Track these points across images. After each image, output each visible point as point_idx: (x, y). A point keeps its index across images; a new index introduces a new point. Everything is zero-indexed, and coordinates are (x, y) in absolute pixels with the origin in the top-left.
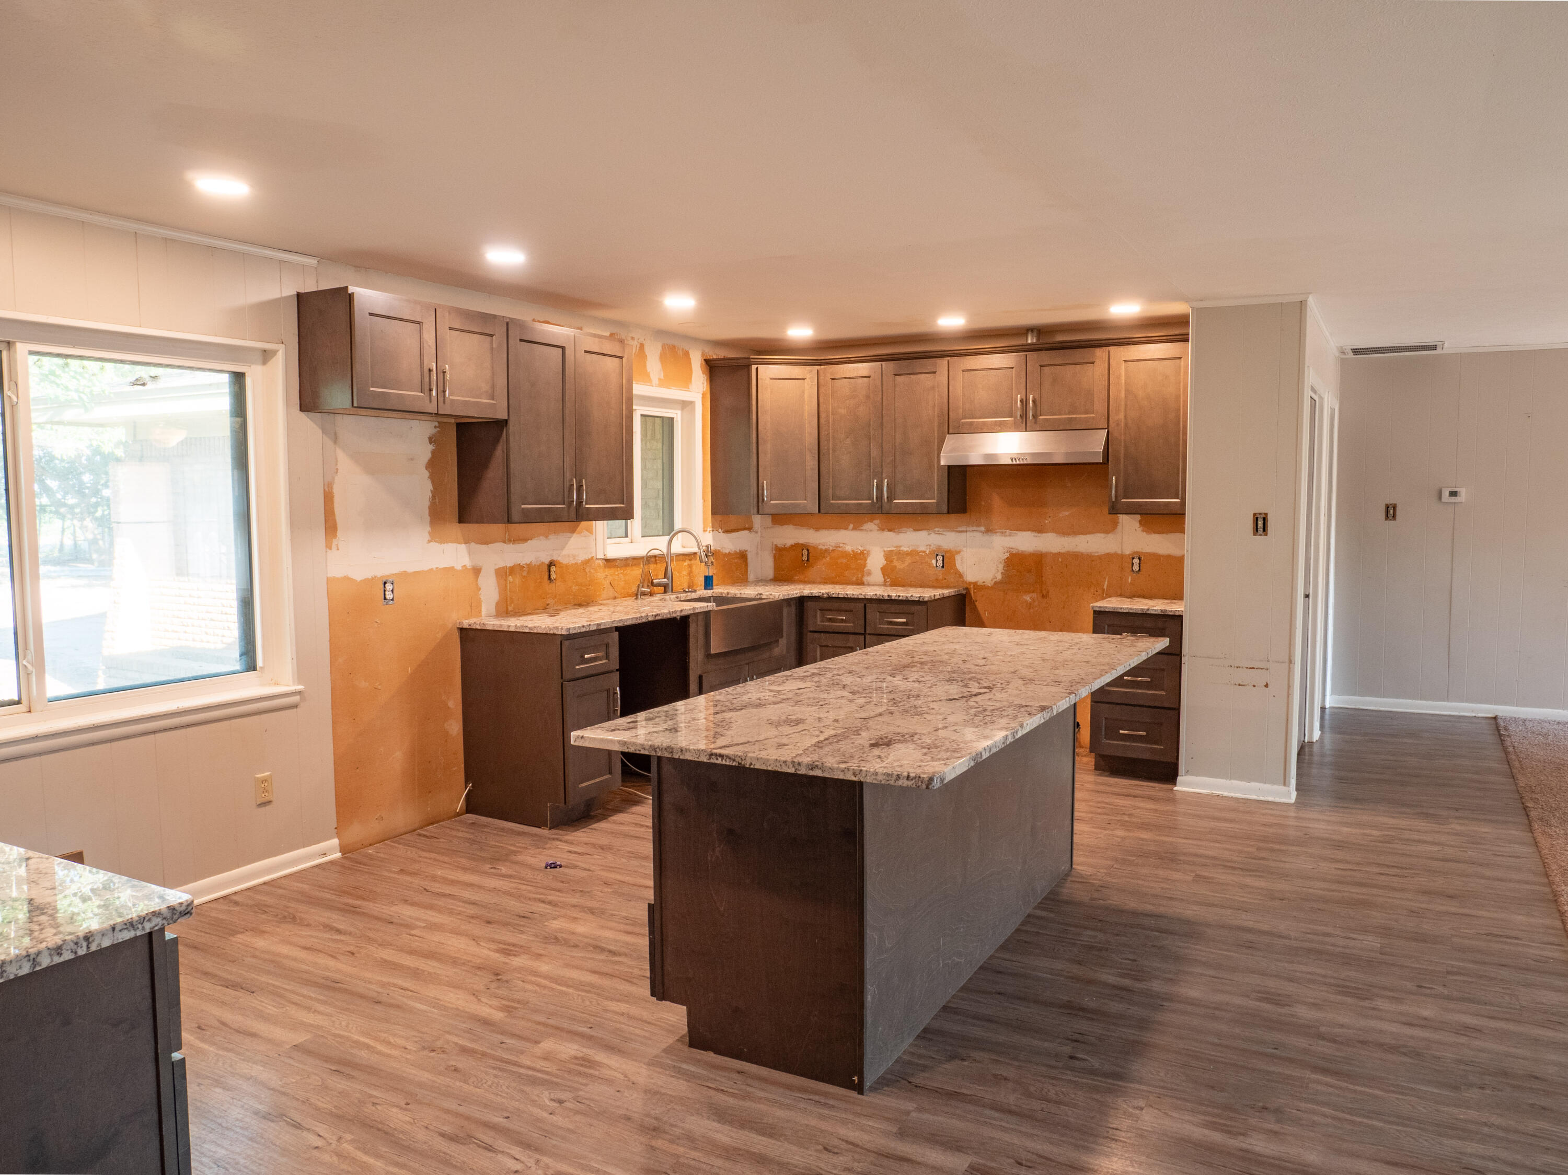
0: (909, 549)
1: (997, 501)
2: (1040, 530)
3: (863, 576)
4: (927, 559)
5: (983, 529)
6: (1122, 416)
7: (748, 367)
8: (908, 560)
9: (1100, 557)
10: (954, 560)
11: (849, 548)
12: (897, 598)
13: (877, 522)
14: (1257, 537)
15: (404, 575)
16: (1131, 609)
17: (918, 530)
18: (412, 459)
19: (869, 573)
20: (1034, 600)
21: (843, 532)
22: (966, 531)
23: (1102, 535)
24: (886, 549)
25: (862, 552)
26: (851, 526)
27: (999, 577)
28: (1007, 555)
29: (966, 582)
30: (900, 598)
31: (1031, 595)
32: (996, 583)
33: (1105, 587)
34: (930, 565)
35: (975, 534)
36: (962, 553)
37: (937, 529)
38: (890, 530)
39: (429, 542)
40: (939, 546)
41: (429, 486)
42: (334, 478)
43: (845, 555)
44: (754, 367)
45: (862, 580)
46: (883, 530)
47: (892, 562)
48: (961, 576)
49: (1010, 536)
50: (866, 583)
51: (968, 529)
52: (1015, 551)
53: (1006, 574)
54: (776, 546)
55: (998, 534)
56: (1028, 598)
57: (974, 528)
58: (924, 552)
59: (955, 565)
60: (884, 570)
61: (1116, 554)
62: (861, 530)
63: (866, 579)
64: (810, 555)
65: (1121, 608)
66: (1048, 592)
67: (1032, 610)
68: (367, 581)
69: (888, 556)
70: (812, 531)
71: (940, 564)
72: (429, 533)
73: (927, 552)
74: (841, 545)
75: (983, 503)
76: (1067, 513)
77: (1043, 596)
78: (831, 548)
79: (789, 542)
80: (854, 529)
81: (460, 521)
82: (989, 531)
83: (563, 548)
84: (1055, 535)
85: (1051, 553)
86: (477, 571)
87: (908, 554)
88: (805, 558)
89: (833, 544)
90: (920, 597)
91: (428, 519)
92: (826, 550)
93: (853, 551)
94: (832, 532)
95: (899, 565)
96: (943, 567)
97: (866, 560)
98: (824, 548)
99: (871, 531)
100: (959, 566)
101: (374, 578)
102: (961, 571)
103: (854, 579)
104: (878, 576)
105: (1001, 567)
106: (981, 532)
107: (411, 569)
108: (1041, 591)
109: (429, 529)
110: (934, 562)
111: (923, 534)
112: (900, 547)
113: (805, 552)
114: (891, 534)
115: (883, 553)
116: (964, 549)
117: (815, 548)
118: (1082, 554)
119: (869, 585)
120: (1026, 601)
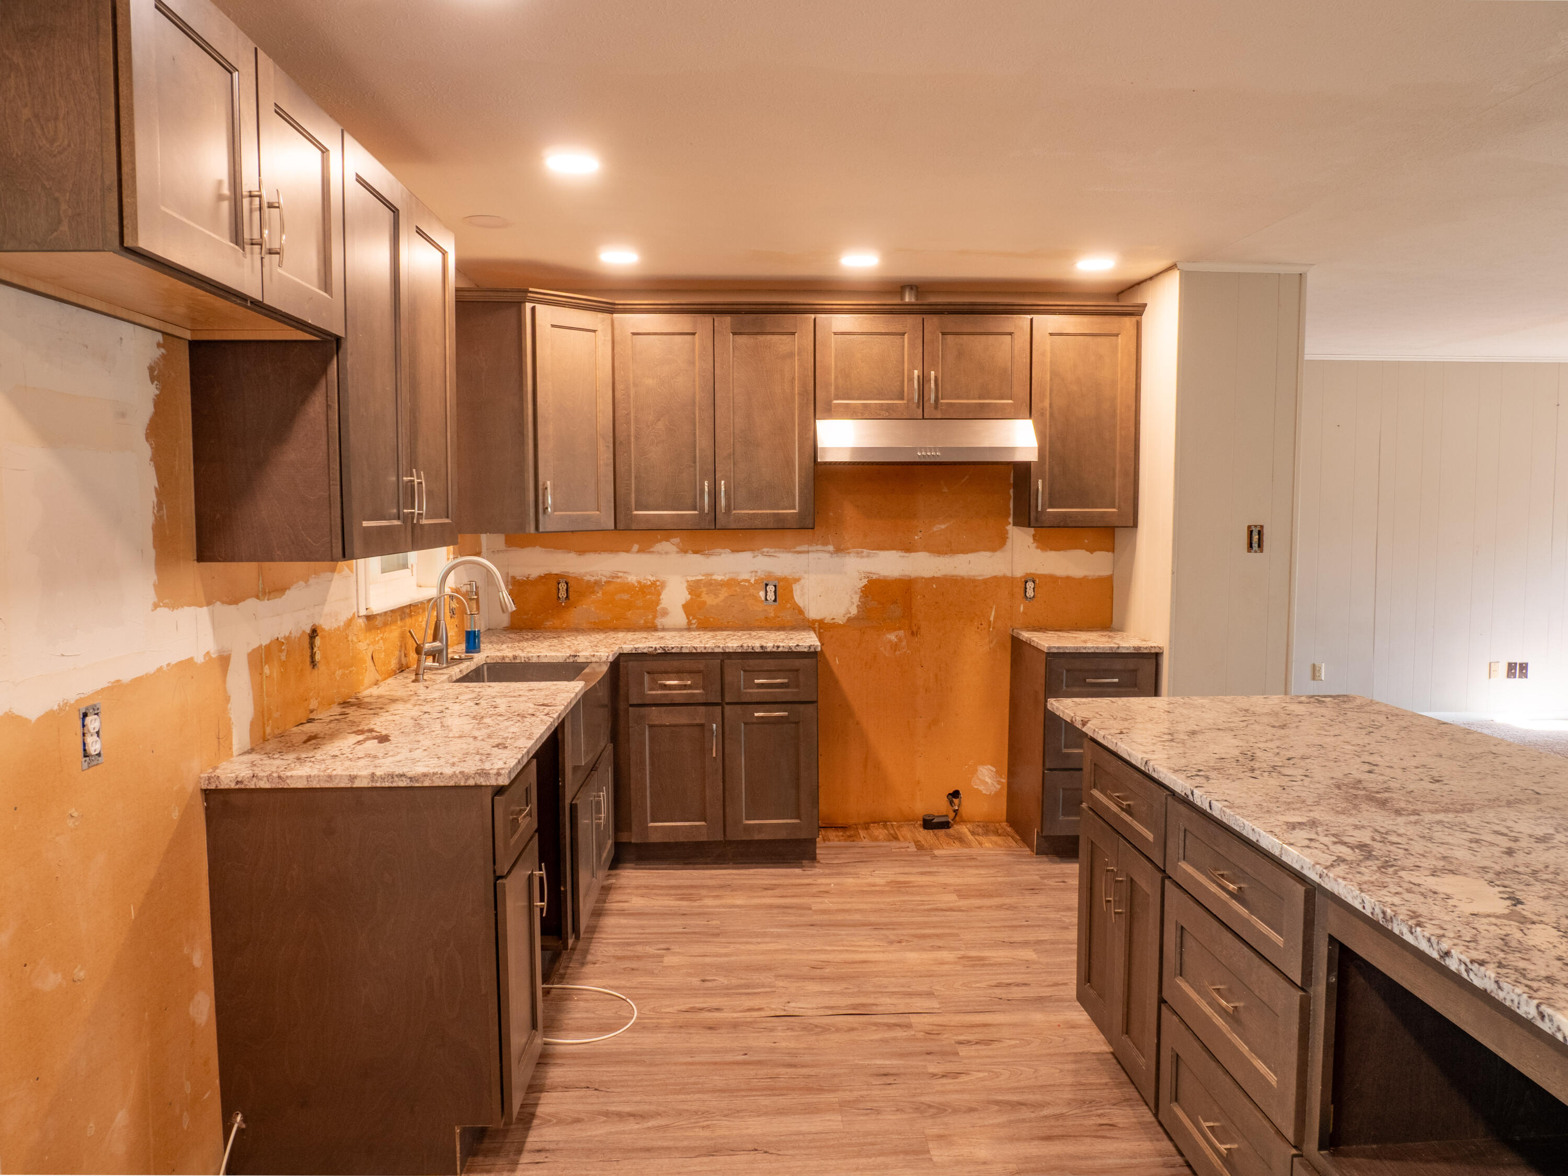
0: (726, 578)
1: (850, 512)
2: (908, 548)
3: (655, 617)
4: (751, 591)
5: (831, 548)
6: (1047, 404)
8: (724, 593)
9: (986, 582)
10: (791, 591)
11: (632, 579)
12: (775, 650)
13: (677, 540)
14: (1252, 554)
15: (116, 689)
16: (1097, 648)
17: (738, 551)
18: (123, 415)
19: (665, 613)
20: (900, 640)
21: (623, 556)
22: (808, 552)
23: (988, 554)
24: (690, 579)
25: (654, 584)
26: (636, 547)
27: (854, 611)
28: (865, 581)
29: (808, 620)
30: (780, 650)
31: (896, 633)
32: (849, 620)
33: (992, 619)
34: (756, 598)
35: (820, 555)
36: (802, 581)
37: (765, 550)
38: (695, 552)
39: (156, 606)
40: (770, 573)
41: (151, 480)
43: (627, 588)
44: (529, 306)
45: (653, 623)
46: (686, 552)
47: (699, 596)
48: (801, 611)
49: (868, 556)
50: (660, 627)
51: (811, 548)
52: (874, 577)
53: (864, 607)
54: (513, 578)
55: (851, 555)
56: (892, 637)
57: (820, 547)
58: (748, 581)
59: (793, 597)
60: (687, 607)
61: (1005, 577)
62: (649, 552)
63: (659, 622)
64: (570, 590)
65: (1085, 648)
66: (919, 628)
67: (898, 653)
68: (49, 716)
69: (694, 588)
70: (572, 555)
71: (771, 596)
72: (154, 585)
73: (752, 581)
74: (620, 574)
75: (831, 514)
76: (943, 527)
77: (913, 633)
78: (604, 579)
79: (535, 573)
80: (639, 551)
81: (200, 558)
82: (839, 550)
83: (323, 602)
84: (927, 554)
85: (923, 578)
86: (224, 661)
87: (723, 584)
88: (563, 594)
89: (608, 574)
90: (810, 647)
91: (151, 553)
92: (597, 583)
93: (639, 582)
94: (605, 556)
95: (710, 600)
96: (775, 601)
97: (659, 594)
98: (593, 579)
99: (667, 553)
100: (798, 599)
101: (63, 708)
102: (801, 605)
103: (642, 622)
104: (678, 617)
105: (856, 599)
106: (829, 552)
107: (127, 676)
108: (910, 627)
109: (154, 577)
110: (762, 594)
111: (746, 556)
112: (712, 575)
113: (563, 586)
114: (697, 557)
115: (685, 585)
116: (806, 576)
117: (578, 580)
118: (963, 578)
119: (664, 629)
120: (890, 641)
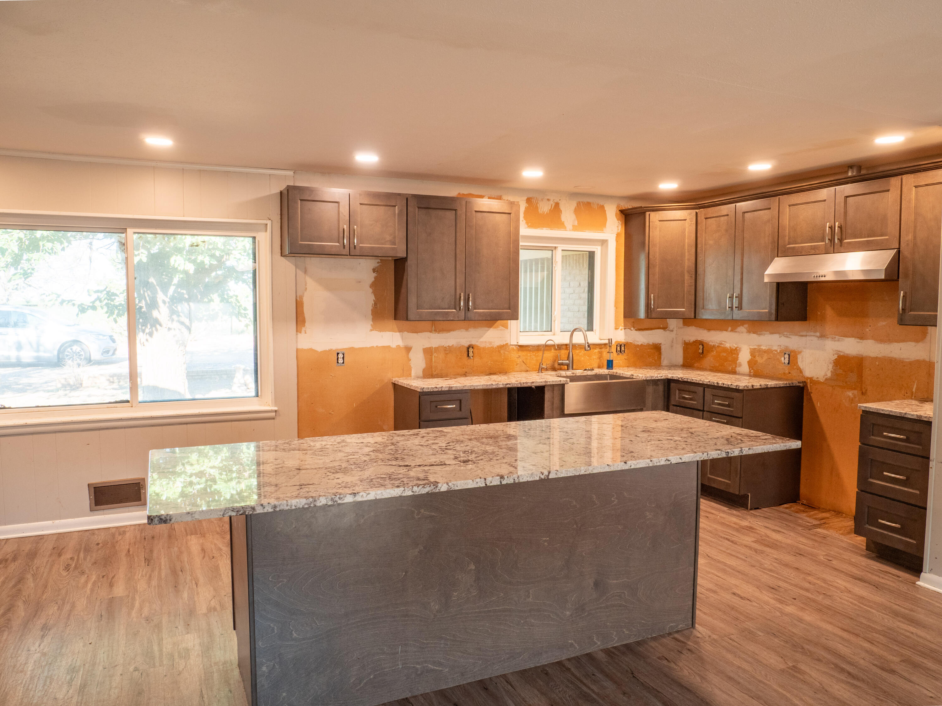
0: (767, 348)
1: (829, 312)
2: (862, 337)
3: (736, 367)
4: (778, 357)
5: (818, 334)
6: (910, 237)
7: (644, 213)
8: (765, 357)
9: (911, 363)
10: (797, 358)
11: (728, 345)
12: (722, 385)
13: (746, 326)
15: (352, 349)
16: (891, 411)
17: (772, 333)
18: (360, 282)
19: (740, 365)
20: (855, 397)
21: (725, 332)
22: (806, 336)
23: (913, 344)
24: (751, 347)
25: (736, 349)
26: (730, 329)
27: (829, 374)
28: (836, 357)
29: (805, 378)
30: (724, 386)
31: (853, 392)
32: (826, 379)
33: (914, 390)
34: (780, 361)
35: (813, 338)
36: (802, 353)
37: (785, 333)
38: (754, 333)
39: (371, 330)
40: (787, 347)
41: (373, 297)
42: (304, 294)
43: (725, 350)
44: (647, 213)
45: (735, 370)
46: (750, 333)
47: (755, 357)
48: (801, 372)
49: (838, 341)
50: (738, 372)
51: (808, 334)
52: (842, 354)
53: (834, 373)
54: (685, 341)
55: (830, 339)
56: (850, 394)
57: (812, 334)
58: (776, 351)
59: (797, 363)
60: (749, 363)
61: (924, 361)
62: (736, 332)
63: (738, 369)
64: (704, 349)
65: (883, 410)
66: (866, 390)
67: (853, 405)
68: (325, 352)
69: (753, 353)
70: (705, 331)
71: (787, 361)
72: (371, 325)
73: (778, 351)
74: (723, 343)
75: (819, 313)
76: (884, 323)
77: (862, 393)
78: (717, 345)
79: (692, 339)
80: (732, 331)
81: (395, 319)
82: (823, 336)
83: (481, 337)
84: (874, 341)
85: (870, 357)
86: (408, 349)
87: (765, 352)
88: (701, 351)
89: (718, 342)
90: (737, 386)
91: (371, 317)
92: (714, 346)
93: (730, 347)
94: (718, 332)
95: (760, 360)
96: (789, 363)
97: (738, 355)
98: (713, 344)
99: (742, 333)
100: (800, 364)
101: (330, 351)
102: (801, 368)
103: (731, 368)
104: (744, 368)
105: (831, 367)
106: (817, 336)
107: (357, 346)
108: (861, 389)
109: (371, 323)
110: (783, 359)
111: (776, 336)
112: (760, 346)
113: (701, 347)
114: (755, 335)
115: (749, 350)
116: (804, 350)
117: (708, 344)
118: (895, 359)
119: (739, 374)
120: (849, 396)
